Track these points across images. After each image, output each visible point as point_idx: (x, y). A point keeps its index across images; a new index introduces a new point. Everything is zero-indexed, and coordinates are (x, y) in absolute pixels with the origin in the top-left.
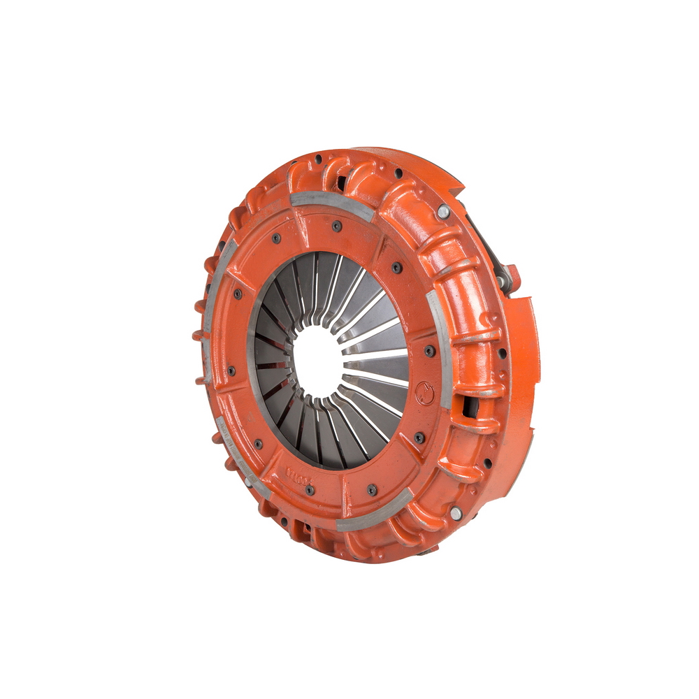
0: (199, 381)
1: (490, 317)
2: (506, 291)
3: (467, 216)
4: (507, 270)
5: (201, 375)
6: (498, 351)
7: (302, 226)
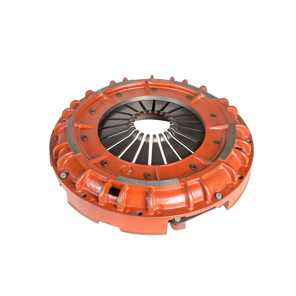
0: (152, 77)
1: (160, 210)
2: (172, 222)
3: (215, 208)
4: (184, 223)
5: (155, 78)
6: (141, 211)
7: (219, 128)
